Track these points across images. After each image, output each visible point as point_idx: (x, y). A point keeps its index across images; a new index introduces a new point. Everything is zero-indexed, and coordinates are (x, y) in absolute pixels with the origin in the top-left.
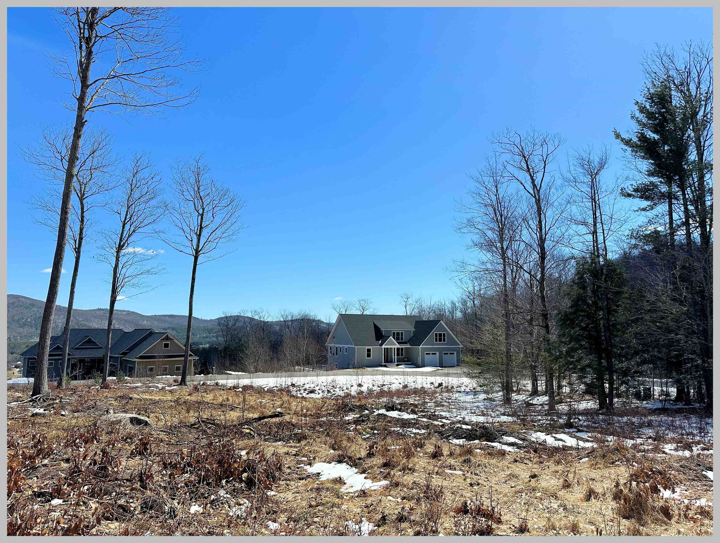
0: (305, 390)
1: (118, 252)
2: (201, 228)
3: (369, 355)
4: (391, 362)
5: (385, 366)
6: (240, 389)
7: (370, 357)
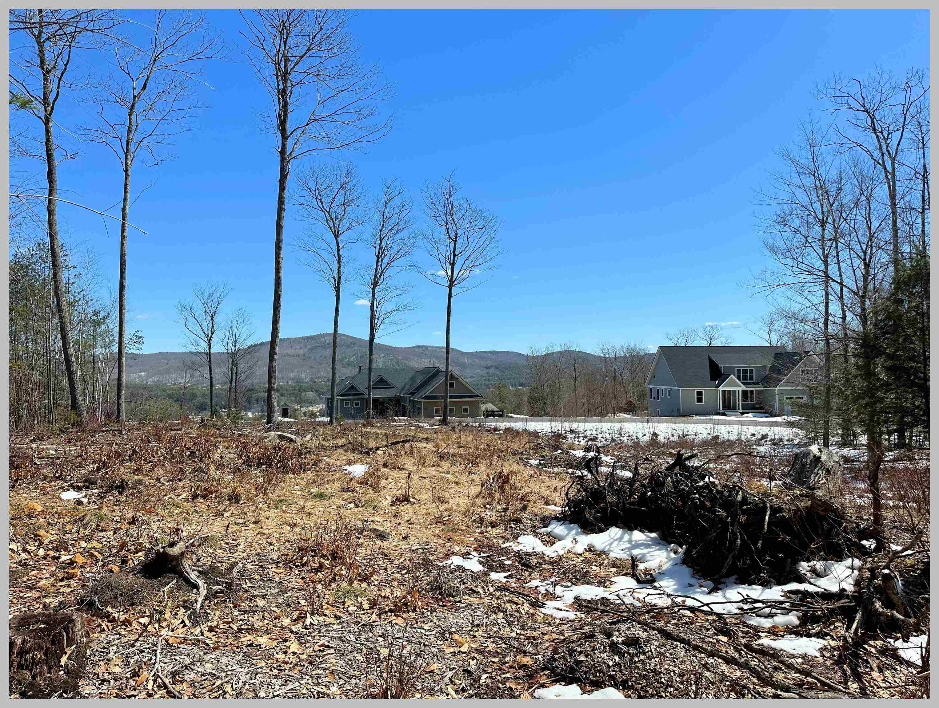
0: (585, 437)
1: (373, 289)
2: (455, 255)
3: (700, 400)
4: (735, 409)
5: (724, 414)
6: (501, 432)
7: (702, 402)
